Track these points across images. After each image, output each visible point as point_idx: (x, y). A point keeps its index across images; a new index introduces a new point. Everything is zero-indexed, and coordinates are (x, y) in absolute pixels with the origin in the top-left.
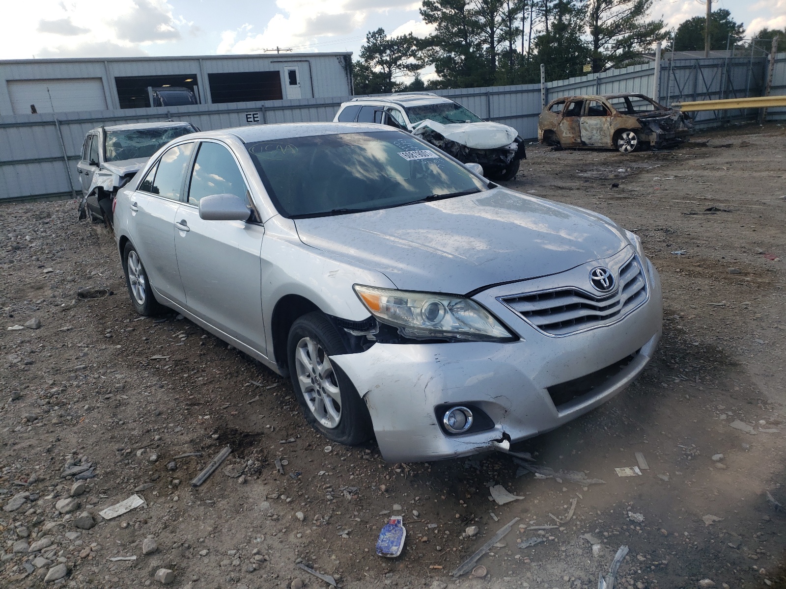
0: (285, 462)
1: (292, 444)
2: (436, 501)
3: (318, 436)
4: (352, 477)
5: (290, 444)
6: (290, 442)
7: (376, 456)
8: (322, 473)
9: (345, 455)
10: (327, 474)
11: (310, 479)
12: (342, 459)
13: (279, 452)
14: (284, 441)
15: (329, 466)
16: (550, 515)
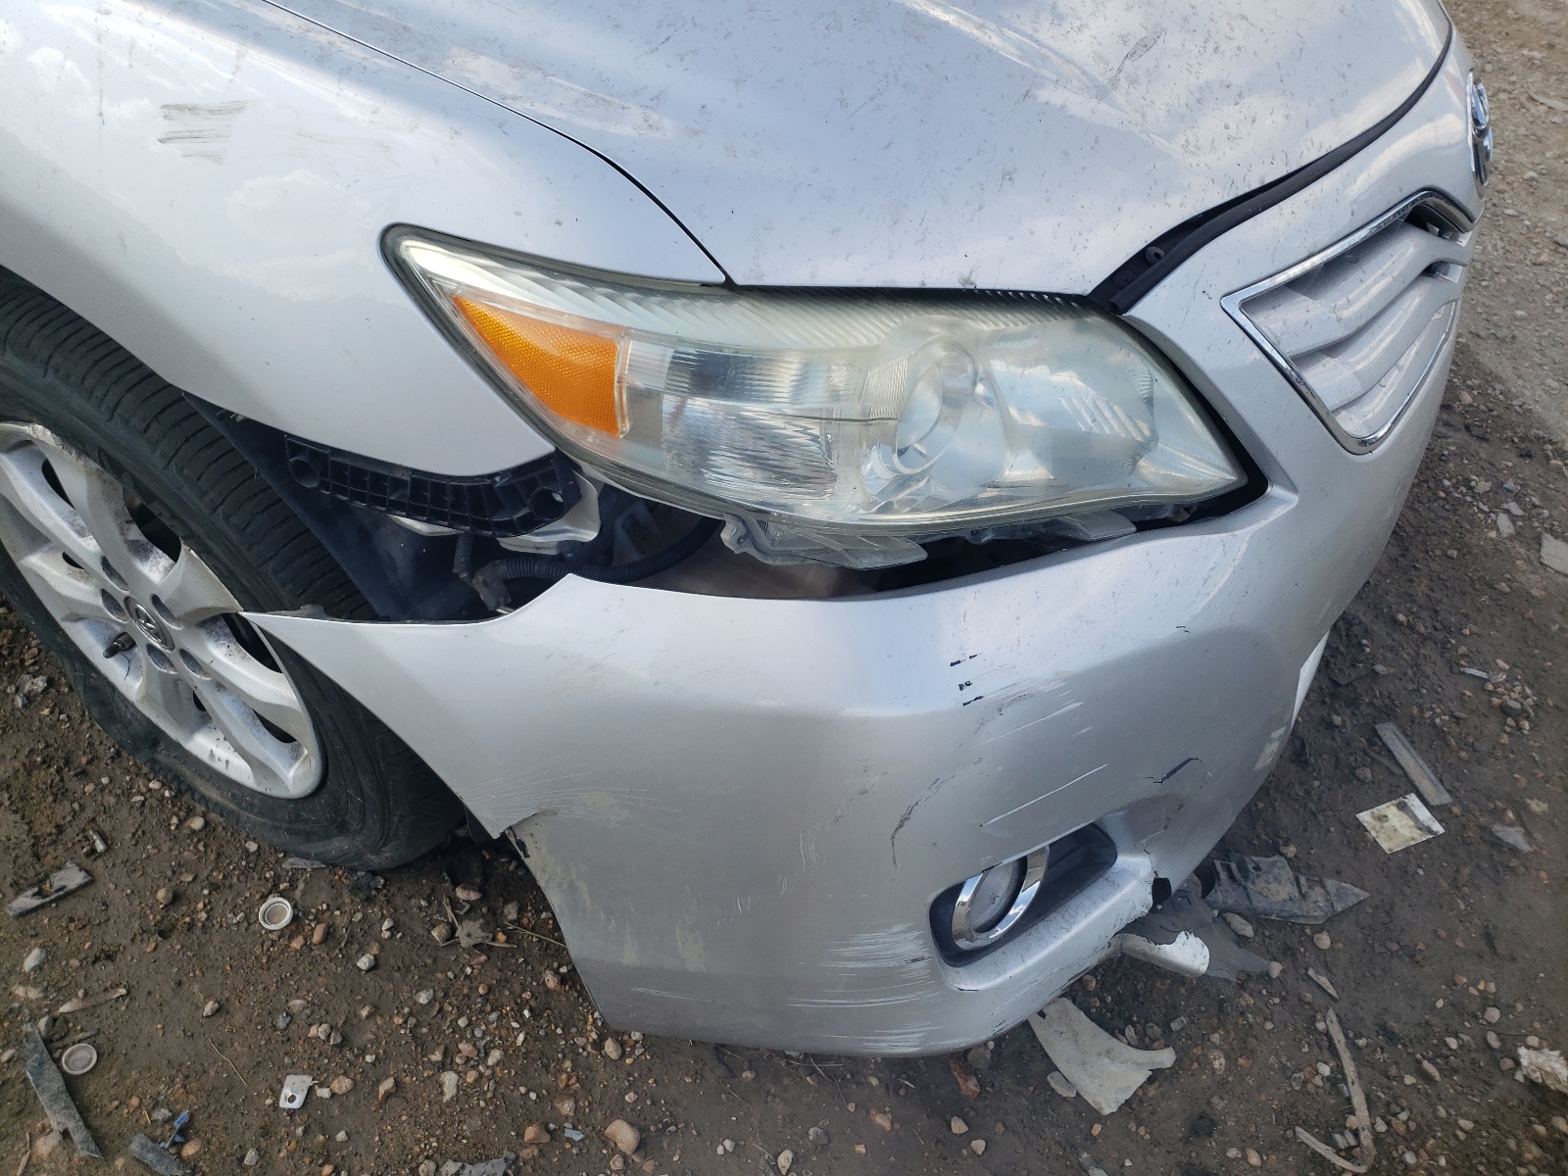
0: (80, 1058)
1: (80, 908)
2: (861, 1149)
3: (197, 823)
4: (449, 1079)
5: (66, 906)
6: (68, 895)
7: (511, 912)
8: (294, 1090)
9: (369, 927)
10: (324, 1093)
11: (251, 1157)
12: (364, 963)
13: (26, 981)
14: (26, 901)
15: (318, 1031)
16: (1304, 1135)
